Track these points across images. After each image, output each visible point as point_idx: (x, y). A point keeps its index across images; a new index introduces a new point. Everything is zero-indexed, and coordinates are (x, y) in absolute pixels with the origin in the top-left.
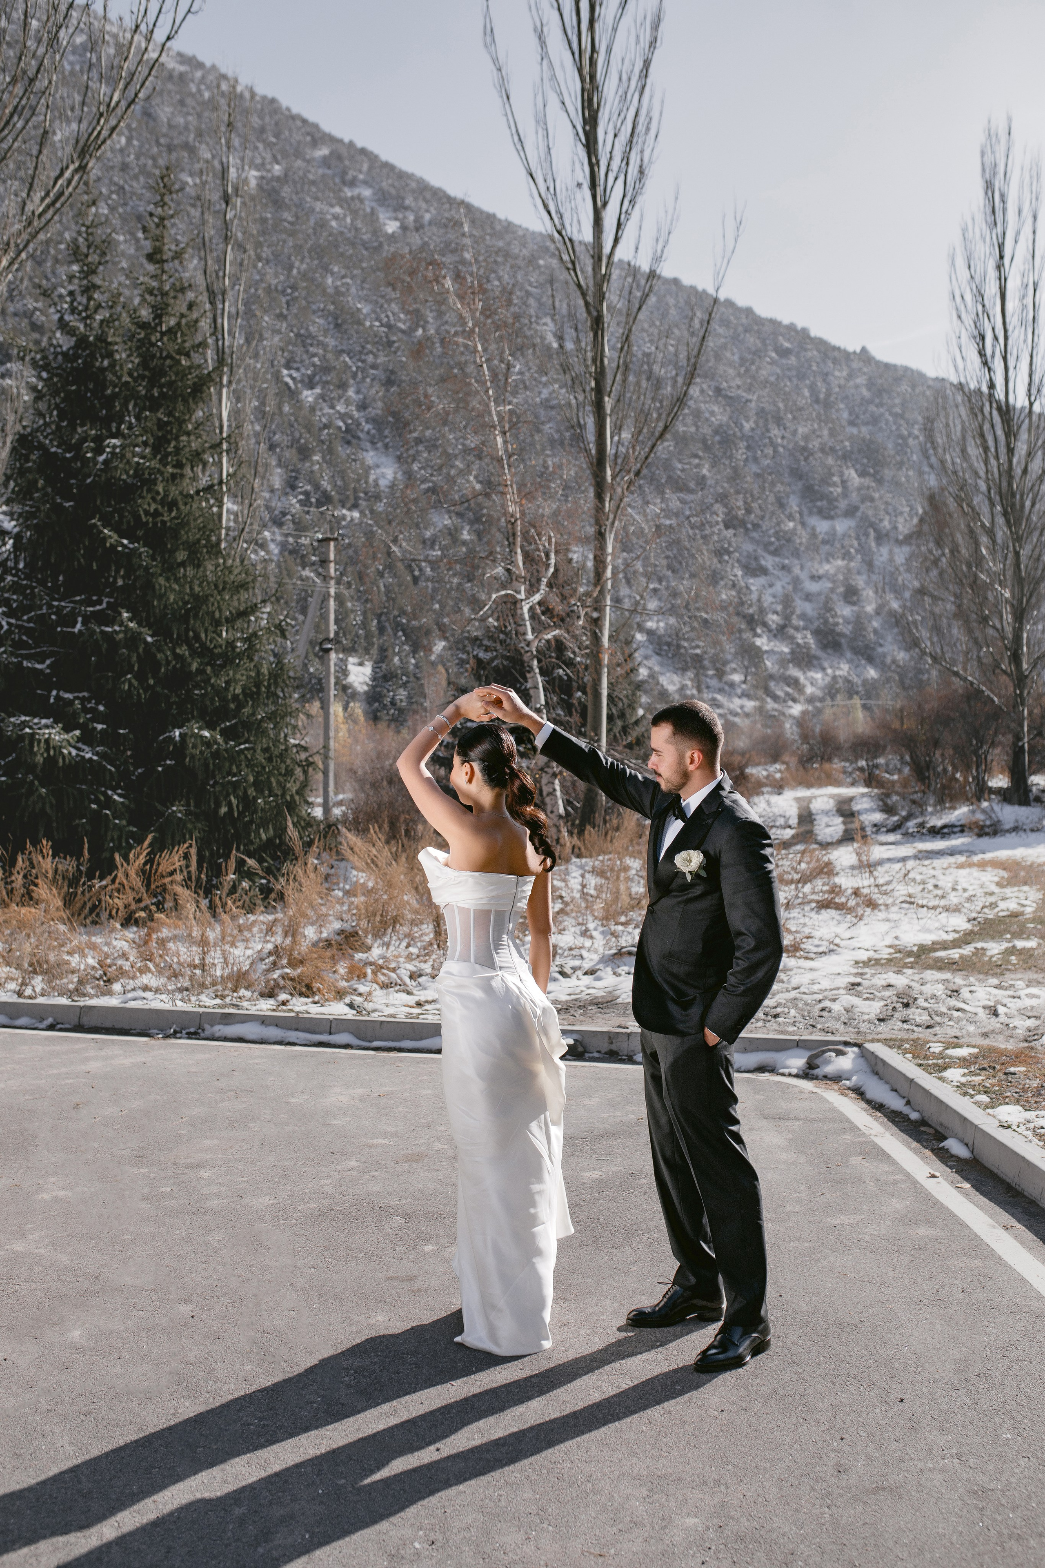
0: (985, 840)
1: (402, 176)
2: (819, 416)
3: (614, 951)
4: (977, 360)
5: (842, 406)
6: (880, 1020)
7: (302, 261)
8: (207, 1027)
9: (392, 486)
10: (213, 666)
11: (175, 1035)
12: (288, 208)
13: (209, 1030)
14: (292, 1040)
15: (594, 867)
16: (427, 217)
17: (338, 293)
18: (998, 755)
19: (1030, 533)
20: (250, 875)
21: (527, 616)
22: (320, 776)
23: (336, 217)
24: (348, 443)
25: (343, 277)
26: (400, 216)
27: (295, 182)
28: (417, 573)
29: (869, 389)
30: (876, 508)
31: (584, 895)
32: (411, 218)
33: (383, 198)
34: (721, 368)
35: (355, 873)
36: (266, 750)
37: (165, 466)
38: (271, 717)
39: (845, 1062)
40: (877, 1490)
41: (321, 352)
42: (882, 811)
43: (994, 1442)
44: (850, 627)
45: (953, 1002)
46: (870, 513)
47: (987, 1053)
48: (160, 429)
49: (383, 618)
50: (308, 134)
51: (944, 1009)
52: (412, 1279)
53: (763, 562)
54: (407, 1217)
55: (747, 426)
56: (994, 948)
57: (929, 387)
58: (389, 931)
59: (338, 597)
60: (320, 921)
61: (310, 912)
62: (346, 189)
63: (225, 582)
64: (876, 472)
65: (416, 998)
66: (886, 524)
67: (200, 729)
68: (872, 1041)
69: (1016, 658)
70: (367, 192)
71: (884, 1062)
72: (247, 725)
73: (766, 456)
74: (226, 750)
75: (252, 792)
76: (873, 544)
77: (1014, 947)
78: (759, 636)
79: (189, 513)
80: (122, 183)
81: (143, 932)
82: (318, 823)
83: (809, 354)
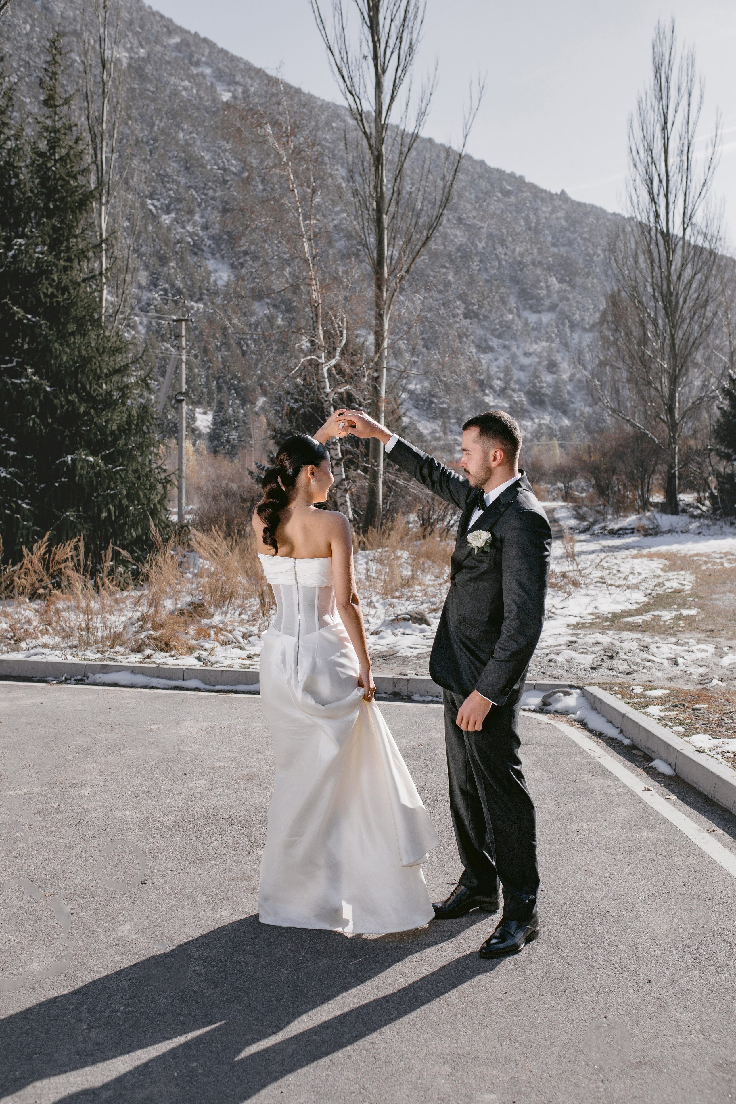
0: (649, 540)
1: (233, 59)
2: (531, 239)
3: (392, 617)
4: (647, 197)
5: (547, 232)
6: (592, 668)
7: (161, 120)
8: (90, 675)
9: (227, 285)
10: (95, 409)
11: (66, 681)
12: (151, 82)
13: (92, 678)
14: (154, 685)
15: (375, 557)
16: (252, 89)
17: (187, 144)
18: (657, 480)
19: (683, 322)
20: (124, 563)
21: (326, 375)
22: (176, 491)
23: (185, 89)
24: (195, 254)
25: (191, 133)
26: (232, 89)
27: (155, 62)
28: (244, 348)
29: (566, 221)
30: (570, 305)
31: (368, 577)
32: (240, 90)
33: (219, 75)
34: (462, 203)
35: (201, 560)
36: (135, 471)
37: (59, 260)
38: (139, 447)
39: (571, 701)
40: (641, 1064)
41: (175, 187)
42: (575, 518)
43: (729, 1019)
44: (551, 389)
45: (645, 655)
46: (566, 308)
47: (675, 693)
48: (54, 233)
49: (221, 380)
50: (165, 26)
51: (638, 661)
52: (249, 879)
53: (491, 343)
54: (244, 826)
55: (480, 246)
56: (667, 615)
57: (608, 220)
58: (227, 603)
59: (187, 363)
60: (176, 596)
61: (168, 589)
62: (193, 68)
63: (104, 348)
64: (571, 280)
65: (248, 653)
66: (577, 317)
67: (86, 455)
68: (590, 684)
69: (671, 411)
70: (208, 71)
71: (601, 701)
72: (121, 453)
73: (493, 267)
74: (106, 471)
75: (125, 502)
76: (568, 331)
77: (681, 614)
78: (487, 395)
79: (77, 296)
80: (27, 59)
81: (44, 604)
82: (174, 525)
83: (524, 195)
